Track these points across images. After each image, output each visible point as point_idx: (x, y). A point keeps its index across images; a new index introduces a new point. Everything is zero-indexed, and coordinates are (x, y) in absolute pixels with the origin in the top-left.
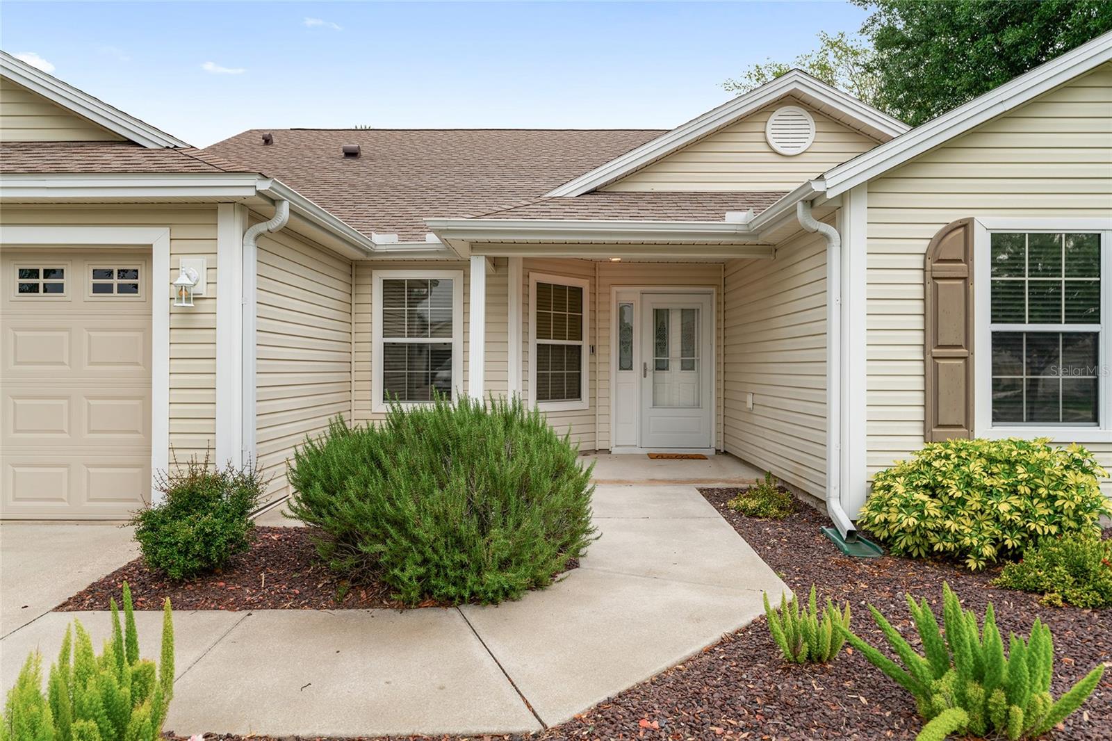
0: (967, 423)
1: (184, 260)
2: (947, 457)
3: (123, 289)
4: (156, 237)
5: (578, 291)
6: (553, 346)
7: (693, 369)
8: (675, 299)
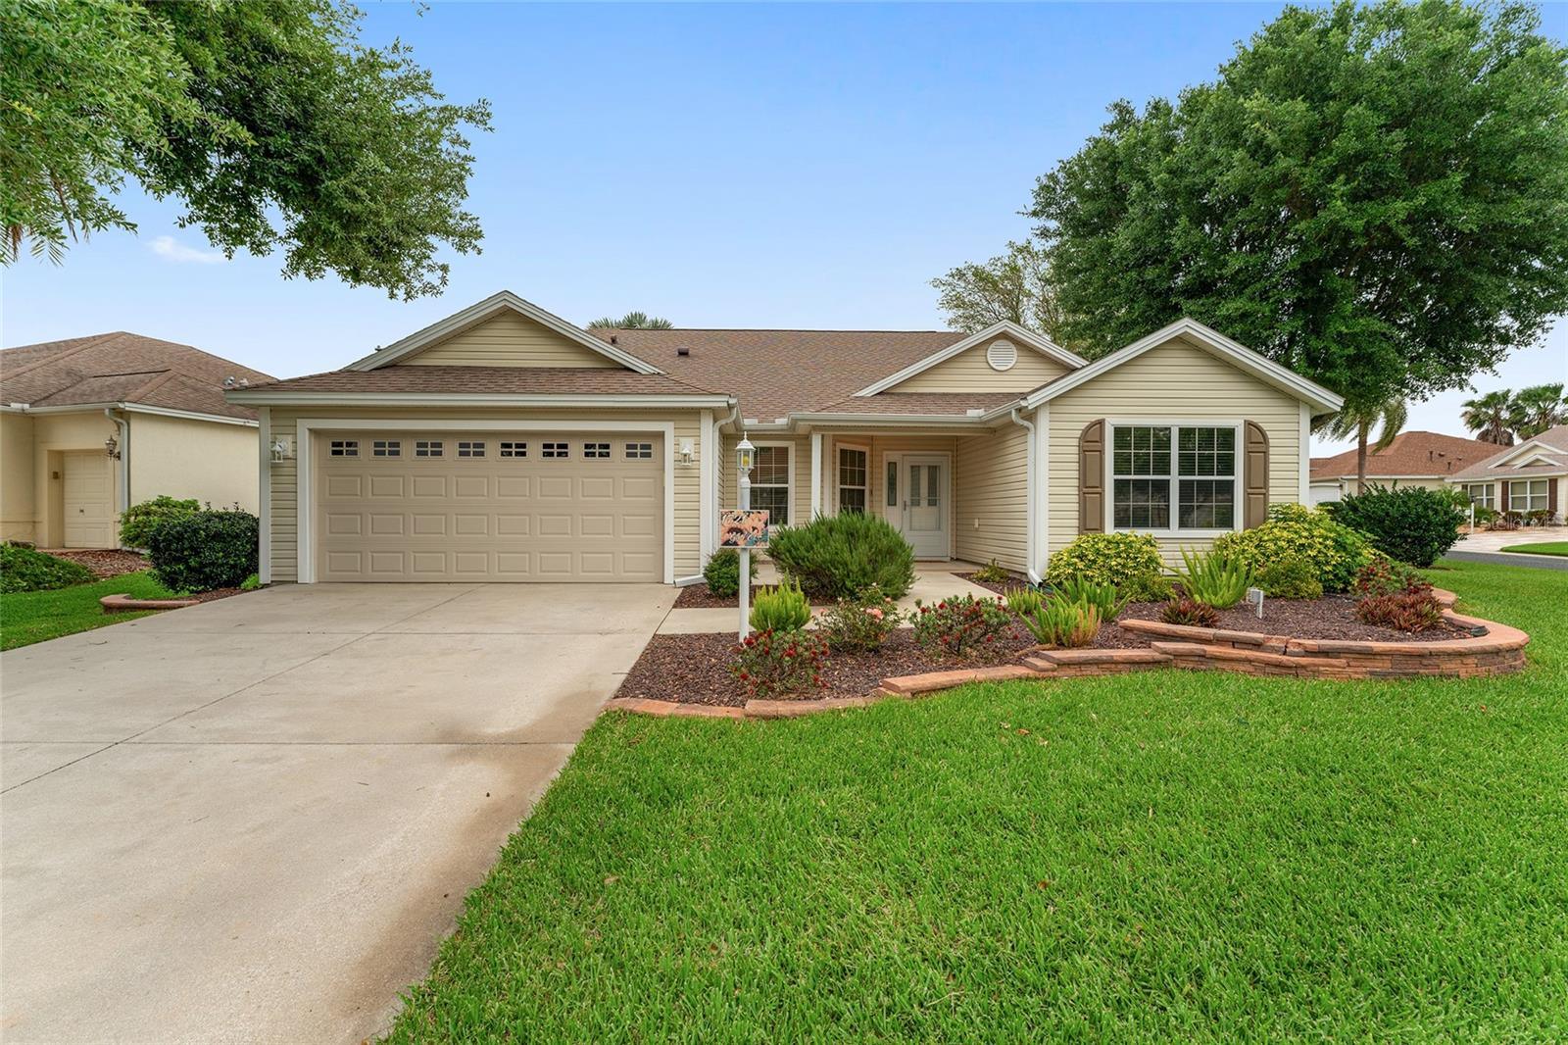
0: (1101, 529)
1: (682, 440)
2: (1088, 542)
3: (643, 455)
4: (667, 427)
5: (862, 454)
6: (849, 489)
7: (935, 505)
8: (925, 459)
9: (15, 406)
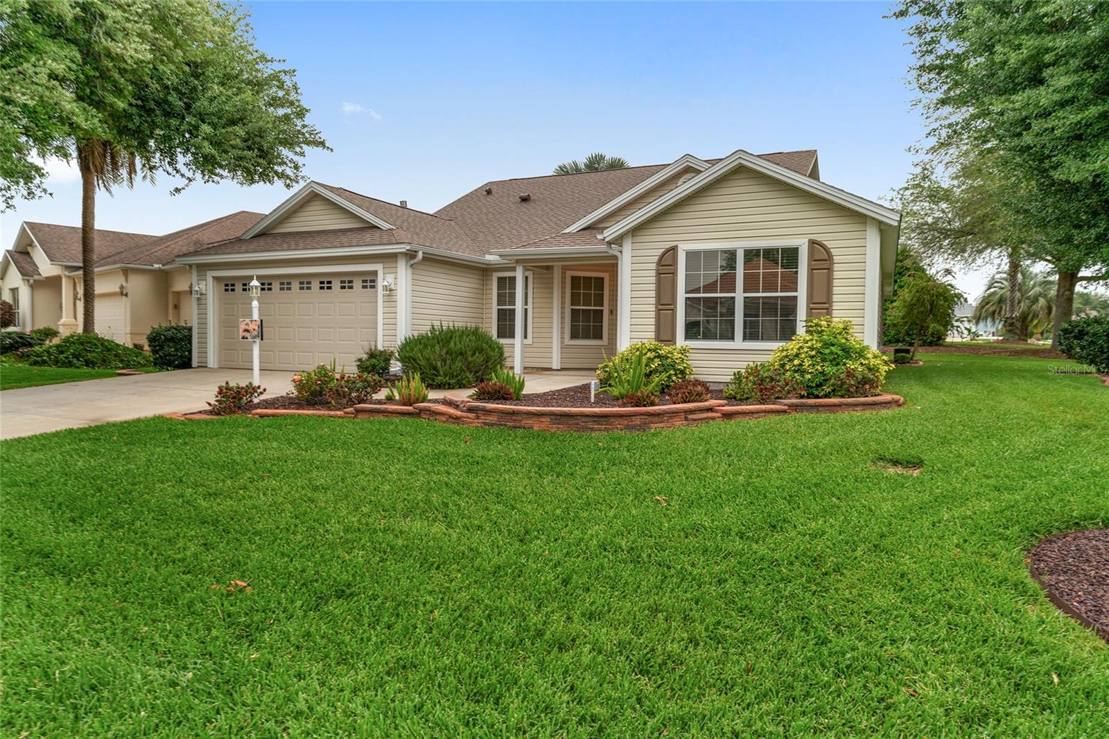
0: (674, 339)
1: (387, 276)
3: (371, 287)
4: (379, 267)
5: (600, 279)
6: (583, 310)
9: (156, 266)
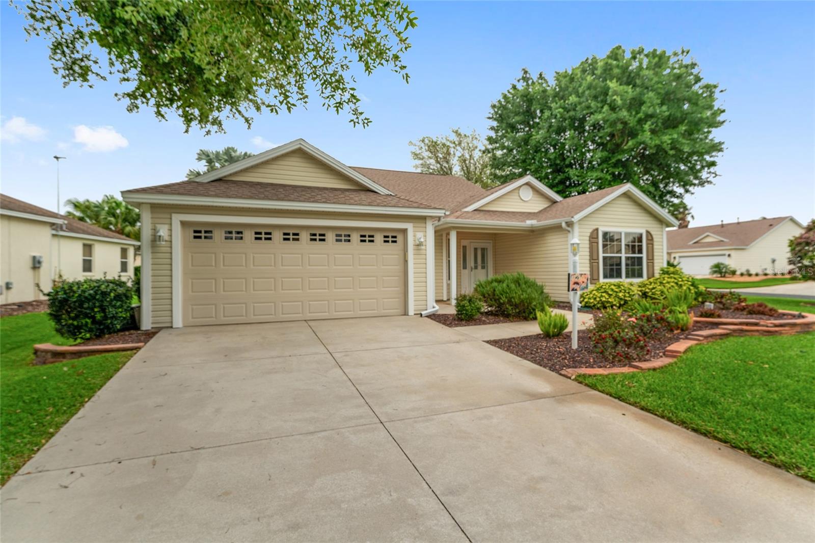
0: (598, 279)
1: (417, 233)
3: (392, 242)
4: (409, 226)
7: (484, 269)
8: (480, 244)
